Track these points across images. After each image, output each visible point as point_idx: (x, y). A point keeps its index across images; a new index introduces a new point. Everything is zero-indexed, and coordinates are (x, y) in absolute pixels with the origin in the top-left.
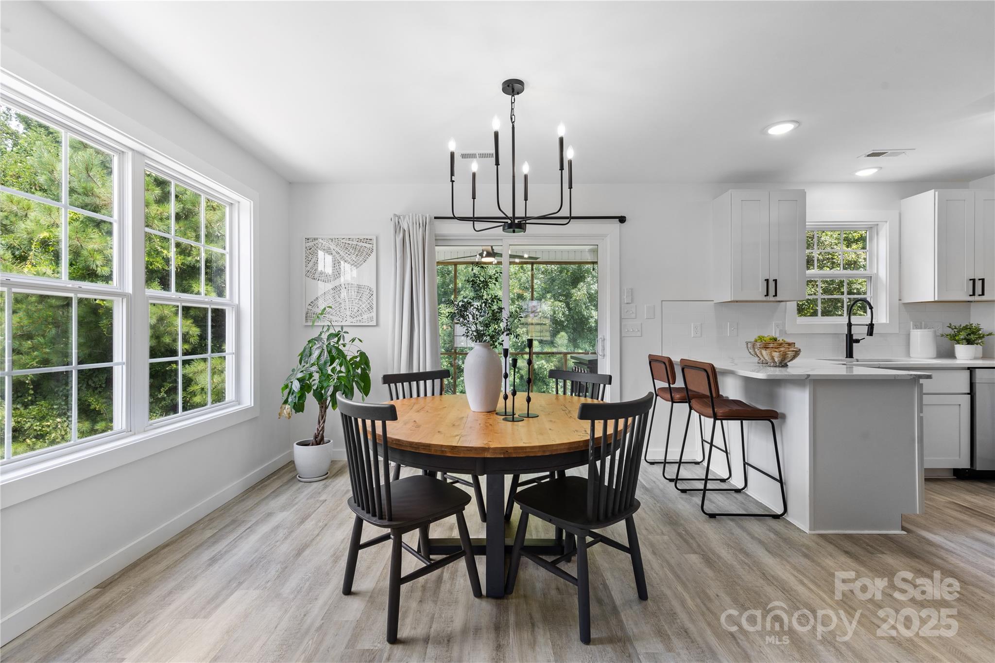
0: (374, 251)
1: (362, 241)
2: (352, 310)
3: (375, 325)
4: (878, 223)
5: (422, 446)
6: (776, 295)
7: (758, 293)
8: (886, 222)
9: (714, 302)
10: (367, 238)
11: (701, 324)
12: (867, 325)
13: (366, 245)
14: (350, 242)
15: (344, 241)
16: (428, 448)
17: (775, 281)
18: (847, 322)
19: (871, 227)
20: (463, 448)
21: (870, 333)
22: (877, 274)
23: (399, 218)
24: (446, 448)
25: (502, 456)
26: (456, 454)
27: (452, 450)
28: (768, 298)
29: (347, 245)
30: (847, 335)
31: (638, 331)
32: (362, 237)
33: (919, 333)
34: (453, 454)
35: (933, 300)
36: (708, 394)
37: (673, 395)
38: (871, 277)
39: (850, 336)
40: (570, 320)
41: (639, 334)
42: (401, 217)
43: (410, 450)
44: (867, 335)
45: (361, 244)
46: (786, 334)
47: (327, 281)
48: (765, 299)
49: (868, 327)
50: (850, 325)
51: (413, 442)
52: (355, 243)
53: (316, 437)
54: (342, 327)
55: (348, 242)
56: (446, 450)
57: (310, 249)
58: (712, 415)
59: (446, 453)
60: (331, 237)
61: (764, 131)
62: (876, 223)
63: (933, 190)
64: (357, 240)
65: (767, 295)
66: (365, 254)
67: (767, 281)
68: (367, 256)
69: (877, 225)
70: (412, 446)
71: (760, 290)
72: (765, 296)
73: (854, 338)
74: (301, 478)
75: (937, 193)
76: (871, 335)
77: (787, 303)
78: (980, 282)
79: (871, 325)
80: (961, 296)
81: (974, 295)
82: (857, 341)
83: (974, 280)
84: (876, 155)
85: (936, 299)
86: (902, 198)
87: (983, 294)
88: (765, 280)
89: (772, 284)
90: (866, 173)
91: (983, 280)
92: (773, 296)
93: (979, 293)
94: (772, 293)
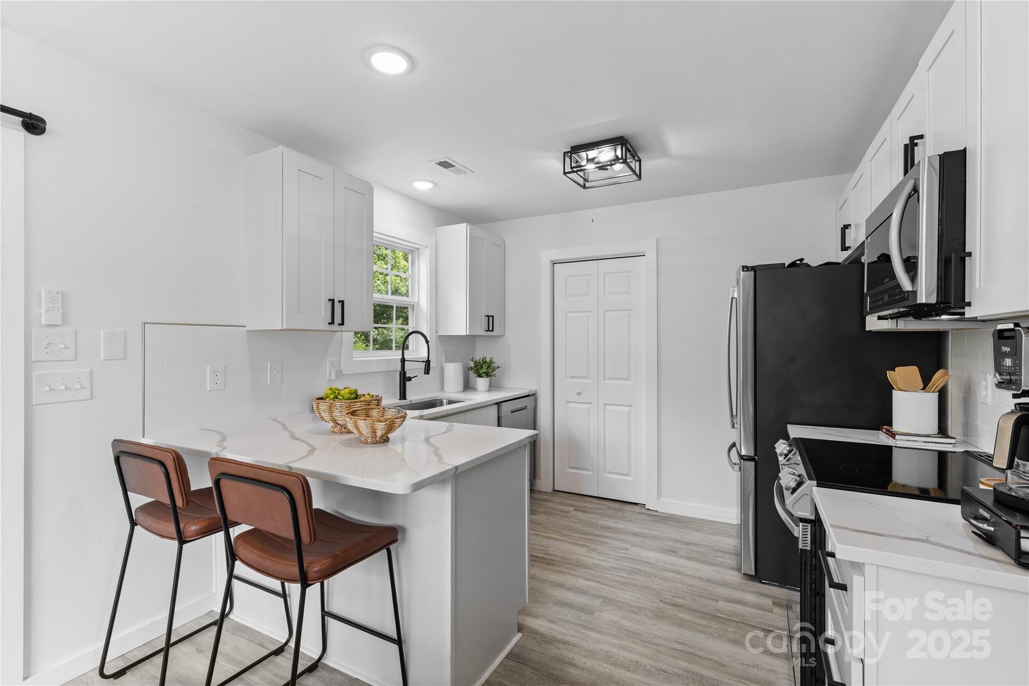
4: (420, 247)
6: (342, 324)
7: (320, 319)
8: (427, 247)
9: (247, 329)
11: (225, 366)
12: (423, 362)
17: (342, 302)
18: (401, 357)
19: (413, 251)
21: (427, 371)
22: (418, 303)
28: (333, 327)
30: (400, 372)
31: (82, 387)
33: (451, 366)
35: (465, 334)
36: (290, 534)
37: (182, 526)
38: (414, 305)
39: (403, 373)
41: (86, 394)
44: (425, 374)
46: (342, 374)
48: (328, 328)
49: (426, 364)
50: (403, 360)
58: (298, 578)
63: (465, 225)
65: (332, 323)
67: (332, 301)
69: (415, 247)
71: (323, 314)
72: (329, 324)
73: (408, 375)
75: (468, 227)
76: (428, 373)
77: (343, 333)
78: (491, 318)
79: (428, 362)
80: (480, 331)
81: (488, 330)
82: (410, 379)
83: (488, 316)
84: (445, 165)
85: (468, 334)
86: (438, 226)
87: (493, 330)
88: (330, 300)
89: (338, 307)
90: (423, 186)
91: (493, 316)
92: (339, 324)
93: (491, 329)
94: (338, 319)
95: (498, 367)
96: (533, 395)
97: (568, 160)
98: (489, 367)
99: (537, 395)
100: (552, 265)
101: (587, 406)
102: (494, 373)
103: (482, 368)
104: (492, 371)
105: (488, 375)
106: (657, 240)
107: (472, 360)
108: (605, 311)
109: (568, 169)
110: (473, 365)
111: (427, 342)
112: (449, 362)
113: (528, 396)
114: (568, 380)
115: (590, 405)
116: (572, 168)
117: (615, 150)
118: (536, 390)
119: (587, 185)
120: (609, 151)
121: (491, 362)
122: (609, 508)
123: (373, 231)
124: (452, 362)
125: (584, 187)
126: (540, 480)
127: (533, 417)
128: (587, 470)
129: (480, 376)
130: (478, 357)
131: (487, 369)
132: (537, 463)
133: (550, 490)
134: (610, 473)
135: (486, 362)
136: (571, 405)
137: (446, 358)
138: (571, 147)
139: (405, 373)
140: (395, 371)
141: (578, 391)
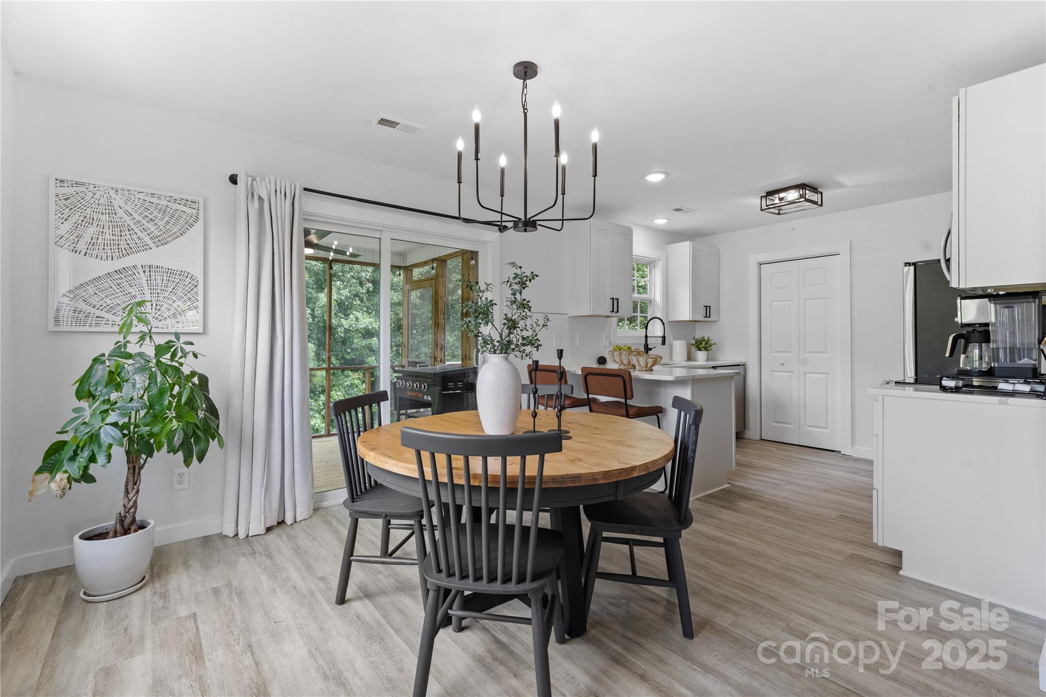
0: (200, 220)
1: (178, 201)
2: (158, 307)
3: (202, 332)
4: (656, 259)
5: (569, 478)
6: (618, 312)
7: (606, 309)
8: (661, 260)
10: (187, 198)
11: (560, 335)
12: (661, 337)
13: (184, 209)
14: (155, 200)
15: (141, 196)
16: (579, 479)
17: (618, 299)
18: (645, 335)
19: (650, 263)
20: (615, 472)
21: (664, 343)
22: (654, 299)
23: (254, 179)
24: (598, 475)
25: (645, 473)
26: (609, 480)
27: (605, 475)
28: (613, 314)
29: (147, 203)
30: (644, 344)
32: (177, 196)
33: (678, 343)
34: (607, 480)
35: (689, 320)
38: (651, 301)
40: (314, 329)
42: (257, 179)
43: (553, 486)
45: (176, 206)
46: (612, 344)
47: (104, 257)
48: (610, 314)
49: (662, 339)
50: (646, 337)
51: (558, 476)
52: (164, 202)
53: (121, 520)
54: (177, 335)
55: (149, 199)
56: (598, 477)
57: (66, 199)
59: (599, 481)
60: (115, 186)
61: (643, 177)
62: (653, 260)
63: (689, 242)
64: (168, 199)
65: (613, 311)
66: (182, 222)
67: (613, 299)
68: (187, 226)
69: (654, 261)
70: (557, 480)
71: (608, 307)
72: (611, 312)
73: (649, 347)
74: (89, 596)
75: (691, 244)
76: (664, 345)
77: (612, 318)
78: (708, 308)
79: (664, 338)
80: (700, 317)
81: (706, 317)
82: (650, 349)
83: (706, 307)
84: (678, 210)
85: (691, 319)
86: (668, 244)
87: (710, 317)
88: (611, 298)
89: (615, 302)
90: (660, 222)
91: (710, 307)
92: (616, 312)
93: (708, 316)
94: (615, 310)
95: (714, 344)
96: (743, 365)
97: (764, 200)
98: (707, 343)
99: (746, 366)
100: (759, 266)
101: (790, 374)
102: (711, 348)
103: (701, 344)
104: (710, 346)
105: (706, 349)
106: (850, 242)
107: (694, 339)
108: (805, 300)
109: (764, 207)
110: (694, 343)
111: (663, 324)
112: (676, 340)
113: (739, 365)
114: (773, 354)
115: (792, 373)
116: (767, 206)
117: (800, 191)
118: (746, 362)
119: (781, 212)
120: (795, 193)
121: (709, 340)
122: (807, 451)
123: (632, 255)
124: (678, 340)
125: (779, 214)
126: (749, 430)
127: (743, 383)
128: (790, 424)
129: (700, 350)
130: (698, 336)
131: (705, 344)
132: (747, 420)
133: (758, 438)
134: (810, 426)
135: (704, 340)
136: (776, 373)
137: (673, 337)
138: (767, 193)
139: (647, 345)
140: (640, 344)
141: (782, 363)
